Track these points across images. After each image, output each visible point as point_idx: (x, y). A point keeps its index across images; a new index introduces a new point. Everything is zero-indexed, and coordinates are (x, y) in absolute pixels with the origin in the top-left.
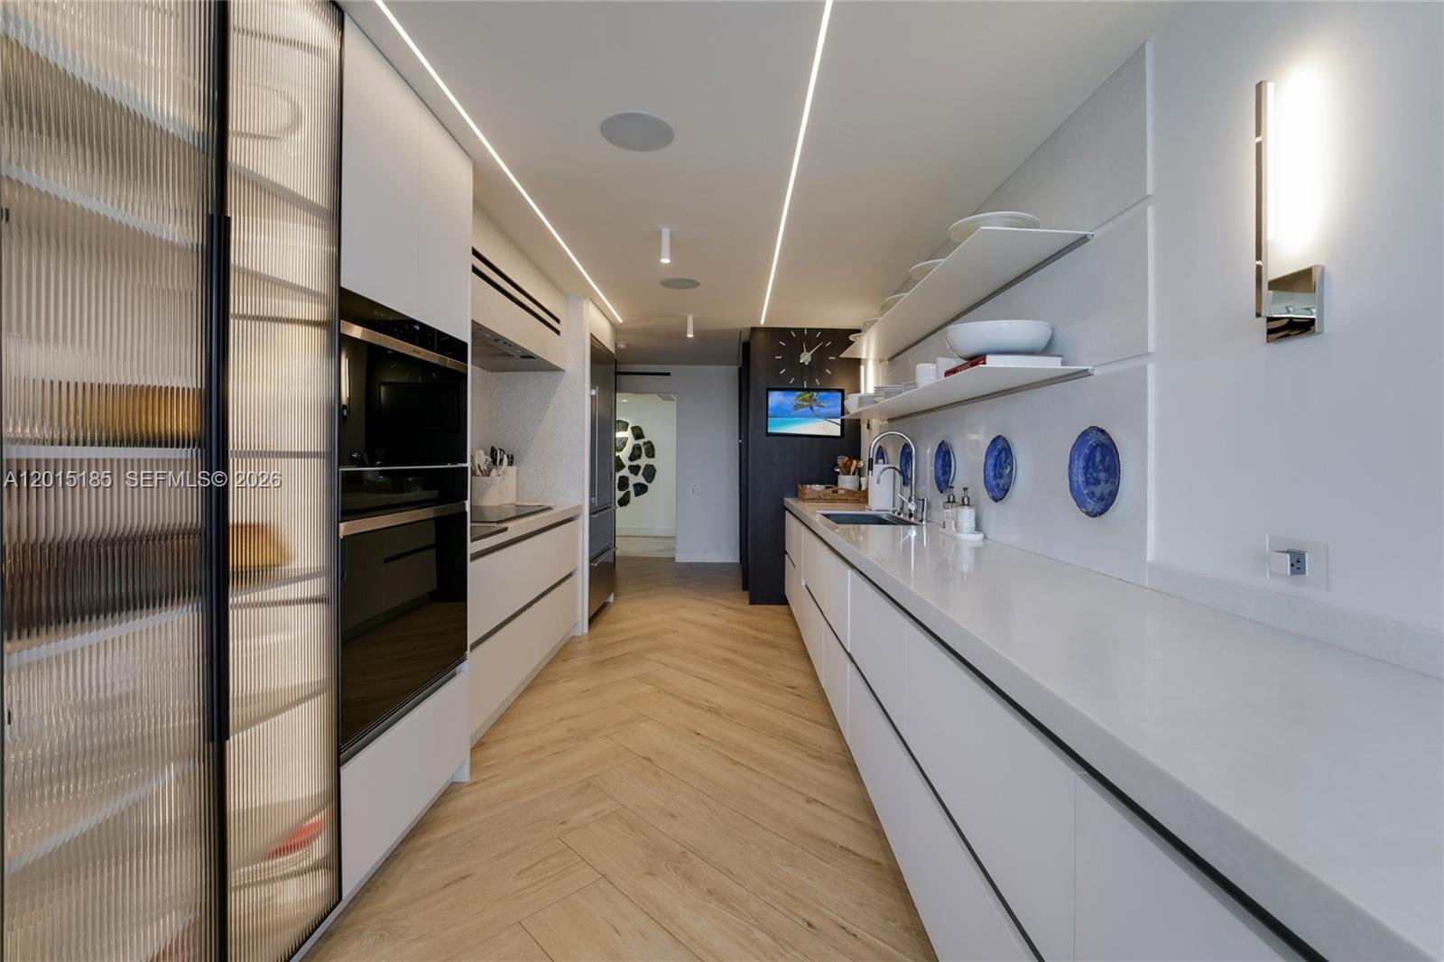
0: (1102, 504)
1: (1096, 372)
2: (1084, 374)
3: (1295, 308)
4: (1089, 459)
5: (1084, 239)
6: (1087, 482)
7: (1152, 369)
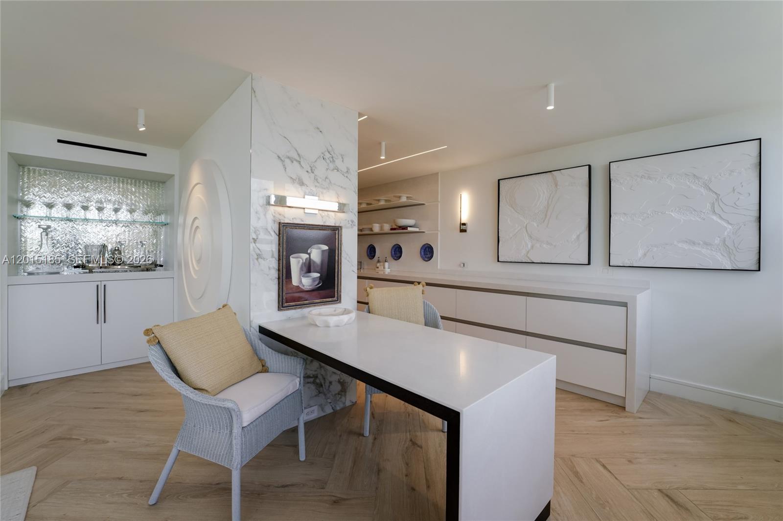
0: (429, 259)
1: (426, 232)
2: (424, 232)
3: (463, 227)
4: (425, 250)
5: (423, 204)
6: (424, 255)
7: (439, 233)
